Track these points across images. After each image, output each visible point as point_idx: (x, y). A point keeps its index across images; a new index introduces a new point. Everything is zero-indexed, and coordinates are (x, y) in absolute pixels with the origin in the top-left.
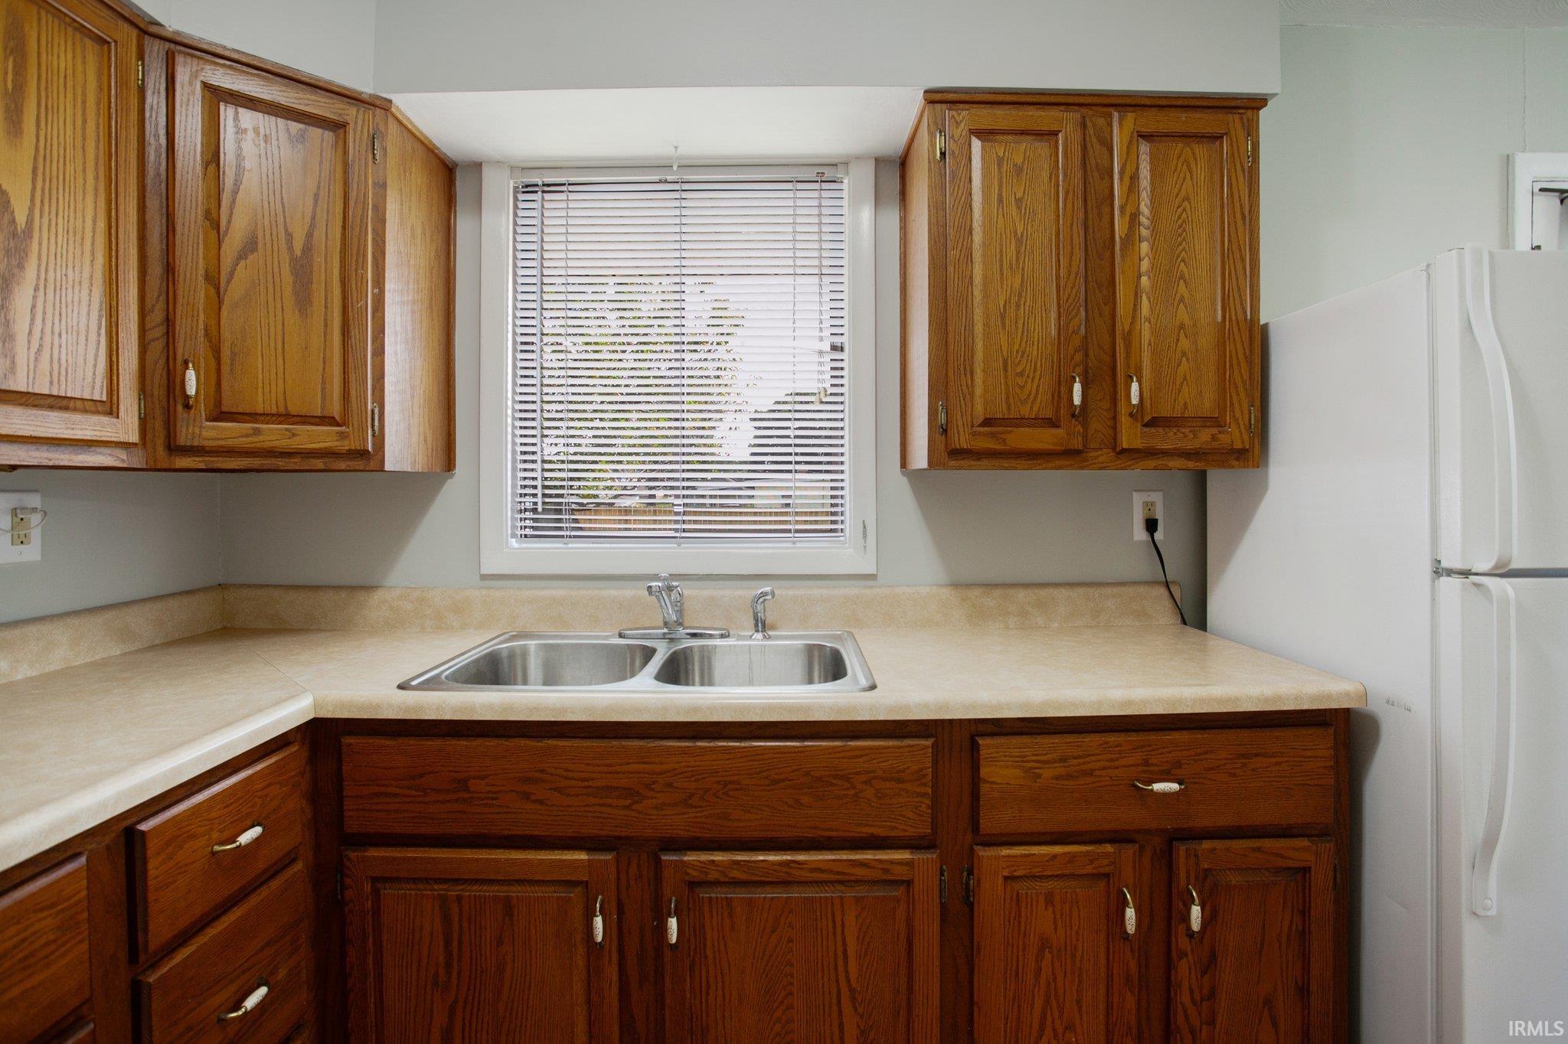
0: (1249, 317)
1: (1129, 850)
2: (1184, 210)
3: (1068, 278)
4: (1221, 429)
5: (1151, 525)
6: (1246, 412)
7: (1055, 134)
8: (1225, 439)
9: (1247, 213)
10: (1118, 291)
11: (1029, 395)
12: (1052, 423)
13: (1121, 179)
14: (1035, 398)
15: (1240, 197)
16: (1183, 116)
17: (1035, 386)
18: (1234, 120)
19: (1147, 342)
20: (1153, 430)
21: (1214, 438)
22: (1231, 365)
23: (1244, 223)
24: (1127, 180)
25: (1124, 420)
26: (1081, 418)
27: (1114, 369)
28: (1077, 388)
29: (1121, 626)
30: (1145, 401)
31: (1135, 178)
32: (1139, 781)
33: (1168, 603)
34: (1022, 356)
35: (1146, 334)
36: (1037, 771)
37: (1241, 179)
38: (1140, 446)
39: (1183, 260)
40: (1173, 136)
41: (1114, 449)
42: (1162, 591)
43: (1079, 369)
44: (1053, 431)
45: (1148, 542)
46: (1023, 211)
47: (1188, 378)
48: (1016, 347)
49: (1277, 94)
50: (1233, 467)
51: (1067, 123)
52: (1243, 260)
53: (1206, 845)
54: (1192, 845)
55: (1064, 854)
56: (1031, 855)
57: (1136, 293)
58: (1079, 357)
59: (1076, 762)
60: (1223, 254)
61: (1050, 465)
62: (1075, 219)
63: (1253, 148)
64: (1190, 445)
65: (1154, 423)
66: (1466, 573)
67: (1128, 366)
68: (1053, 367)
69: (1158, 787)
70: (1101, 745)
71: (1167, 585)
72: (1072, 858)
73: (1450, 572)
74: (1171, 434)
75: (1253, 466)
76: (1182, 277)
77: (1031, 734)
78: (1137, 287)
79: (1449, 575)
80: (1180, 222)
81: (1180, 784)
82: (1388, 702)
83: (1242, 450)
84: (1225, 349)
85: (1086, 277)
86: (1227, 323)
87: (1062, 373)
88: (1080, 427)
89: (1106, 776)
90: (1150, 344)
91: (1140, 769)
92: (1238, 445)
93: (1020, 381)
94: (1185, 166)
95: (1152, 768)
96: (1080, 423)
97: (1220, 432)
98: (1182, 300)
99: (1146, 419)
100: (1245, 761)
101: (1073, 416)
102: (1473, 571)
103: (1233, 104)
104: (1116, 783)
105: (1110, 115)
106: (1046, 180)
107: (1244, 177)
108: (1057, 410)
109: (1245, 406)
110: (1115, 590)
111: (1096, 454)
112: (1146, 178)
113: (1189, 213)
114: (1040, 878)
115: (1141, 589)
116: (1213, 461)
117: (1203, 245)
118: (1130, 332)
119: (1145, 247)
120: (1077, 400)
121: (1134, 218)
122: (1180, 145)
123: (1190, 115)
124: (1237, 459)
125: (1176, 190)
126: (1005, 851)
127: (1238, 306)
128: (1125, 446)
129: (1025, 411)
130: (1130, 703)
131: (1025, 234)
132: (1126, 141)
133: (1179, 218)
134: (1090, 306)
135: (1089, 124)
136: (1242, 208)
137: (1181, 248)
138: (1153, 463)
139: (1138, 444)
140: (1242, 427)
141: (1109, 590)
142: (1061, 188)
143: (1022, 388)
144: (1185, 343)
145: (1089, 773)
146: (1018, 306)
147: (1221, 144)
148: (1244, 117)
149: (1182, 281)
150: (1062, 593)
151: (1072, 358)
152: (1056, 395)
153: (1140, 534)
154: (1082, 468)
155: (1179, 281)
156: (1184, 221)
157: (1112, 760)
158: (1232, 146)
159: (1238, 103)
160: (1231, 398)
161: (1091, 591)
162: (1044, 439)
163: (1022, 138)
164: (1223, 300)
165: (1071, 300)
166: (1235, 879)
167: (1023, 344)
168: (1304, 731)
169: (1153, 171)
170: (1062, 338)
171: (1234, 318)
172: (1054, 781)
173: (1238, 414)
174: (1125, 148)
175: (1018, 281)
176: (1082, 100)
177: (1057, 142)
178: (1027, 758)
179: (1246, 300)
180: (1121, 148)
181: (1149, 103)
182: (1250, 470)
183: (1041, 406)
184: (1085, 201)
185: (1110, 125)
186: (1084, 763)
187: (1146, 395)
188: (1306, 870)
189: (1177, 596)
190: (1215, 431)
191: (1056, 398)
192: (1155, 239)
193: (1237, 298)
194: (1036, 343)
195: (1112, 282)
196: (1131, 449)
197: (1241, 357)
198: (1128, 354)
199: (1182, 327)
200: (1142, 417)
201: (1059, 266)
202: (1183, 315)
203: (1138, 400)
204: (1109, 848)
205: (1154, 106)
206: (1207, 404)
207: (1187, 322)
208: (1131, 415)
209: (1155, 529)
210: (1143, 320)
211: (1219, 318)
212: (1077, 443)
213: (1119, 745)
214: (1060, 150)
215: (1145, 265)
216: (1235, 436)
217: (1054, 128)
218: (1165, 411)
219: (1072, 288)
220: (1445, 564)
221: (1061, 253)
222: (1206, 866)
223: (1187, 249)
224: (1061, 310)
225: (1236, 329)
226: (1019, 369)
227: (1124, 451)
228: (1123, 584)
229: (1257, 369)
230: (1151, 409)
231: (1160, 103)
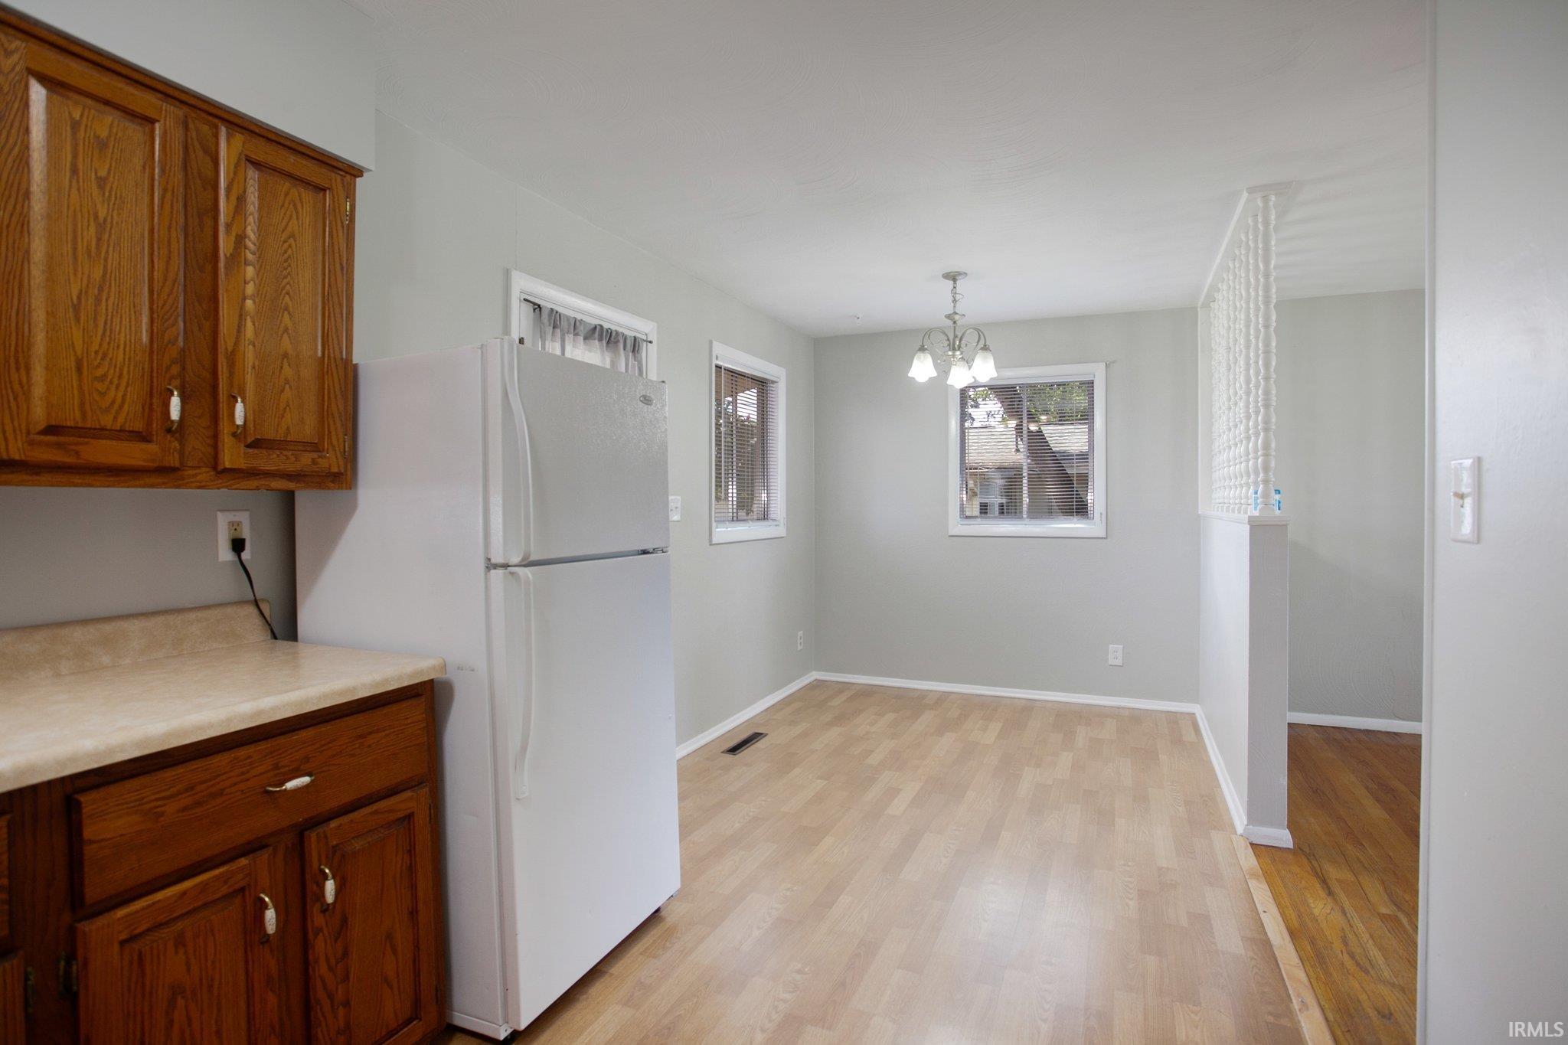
0: (344, 357)
1: (264, 856)
2: (290, 246)
3: (164, 283)
4: (320, 454)
5: (238, 545)
6: (341, 440)
7: (152, 121)
8: (323, 463)
9: (345, 264)
10: (221, 309)
11: (113, 402)
12: (143, 437)
13: (228, 196)
14: (121, 407)
15: (339, 249)
16: (292, 158)
17: (120, 394)
18: (336, 178)
19: (250, 364)
20: (256, 451)
21: (314, 462)
22: (329, 398)
23: (343, 274)
24: (233, 199)
25: (227, 441)
26: (177, 435)
27: (215, 387)
28: (175, 402)
29: (209, 651)
30: (248, 422)
31: (241, 200)
32: (271, 786)
33: (257, 620)
34: (103, 359)
35: (250, 356)
36: (159, 810)
37: (341, 233)
38: (243, 466)
39: (288, 293)
40: (279, 172)
41: (215, 468)
42: (252, 610)
43: (177, 382)
44: (144, 445)
45: (233, 561)
46: (107, 194)
47: (291, 403)
48: (95, 347)
49: (371, 170)
50: (329, 489)
51: (169, 117)
52: (341, 305)
53: (333, 824)
54: (320, 829)
55: (195, 886)
56: (153, 904)
57: (241, 315)
58: (175, 370)
59: (204, 786)
60: (323, 297)
61: (138, 482)
62: (174, 223)
63: (350, 209)
64: (291, 467)
65: (257, 444)
66: (506, 566)
67: (231, 385)
68: (143, 376)
69: (291, 785)
70: (231, 761)
71: (256, 603)
72: (204, 887)
73: (496, 566)
74: (275, 456)
75: (347, 489)
76: (286, 309)
77: (149, 772)
78: (241, 309)
79: (495, 568)
80: (286, 256)
81: (310, 776)
82: (458, 668)
83: (337, 473)
84: (324, 382)
85: (185, 286)
86: (326, 359)
87: (155, 384)
88: (176, 444)
89: (236, 792)
90: (254, 367)
91: (272, 773)
92: (335, 470)
93: (100, 387)
94: (291, 205)
95: (282, 770)
96: (176, 439)
97: (319, 457)
98: (286, 330)
99: (249, 441)
100: (362, 741)
101: (169, 431)
102: (510, 564)
103: (335, 164)
104: (247, 795)
105: (217, 127)
106: (139, 168)
107: (343, 232)
108: (149, 423)
109: (341, 435)
110: (200, 614)
111: (194, 472)
112: (253, 203)
113: (295, 250)
114: (166, 923)
115: (229, 610)
116: (312, 482)
117: (306, 282)
118: (233, 352)
119: (250, 271)
120: (175, 413)
121: (241, 239)
122: (287, 184)
123: (299, 160)
124: (333, 482)
125: (284, 224)
126: (121, 913)
127: (336, 346)
128: (228, 465)
129: (107, 421)
130: (260, 713)
131: (109, 220)
132: (234, 161)
133: (285, 252)
134: (188, 317)
135: (191, 126)
136: (340, 259)
137: (285, 281)
138: (255, 483)
139: (242, 464)
140: (338, 453)
141: (192, 616)
142: (156, 183)
143: (103, 394)
144: (287, 371)
145: (221, 793)
146: (98, 300)
147: (325, 195)
148: (345, 179)
149: (286, 312)
150: (134, 626)
151: (168, 368)
152: (147, 406)
153: (226, 554)
154: (178, 487)
155: (283, 312)
156: (289, 256)
157: (243, 774)
158: (334, 202)
159: (340, 165)
160: (329, 425)
161: (171, 618)
162: (135, 454)
163: (107, 109)
164: (323, 336)
165: (167, 307)
166: (358, 845)
167: (105, 346)
168: (404, 704)
169: (261, 198)
170: (155, 346)
171: (332, 355)
172: (180, 814)
173: (335, 442)
174: (232, 167)
175: (98, 274)
176: (183, 97)
177: (152, 131)
178: (145, 800)
179: (342, 341)
180: (228, 165)
181: (257, 131)
182: (344, 491)
183: (129, 416)
184: (185, 206)
185: (216, 137)
186: (212, 786)
187: (251, 418)
188: (410, 817)
189: (267, 613)
190: (315, 455)
191: (147, 410)
192: (261, 266)
193: (335, 339)
194: (122, 347)
195: (214, 299)
196: (234, 469)
197: (338, 390)
198: (231, 374)
199: (285, 355)
200: (245, 437)
201: (153, 267)
202: (286, 344)
203: (243, 420)
204: (244, 861)
205: (263, 137)
206: (308, 429)
207: (290, 352)
208: (234, 435)
209: (243, 549)
210: (247, 342)
211: (319, 354)
212: (173, 461)
213: (250, 757)
214: (157, 142)
215: (250, 289)
216: (331, 461)
217: (151, 114)
218: (269, 433)
219: (169, 295)
220: (493, 561)
221: (156, 253)
222: (335, 843)
223: (292, 283)
224: (155, 316)
225: (333, 366)
226: (100, 372)
227: (226, 470)
228: (208, 607)
229: (350, 403)
230: (255, 430)
231: (270, 136)
